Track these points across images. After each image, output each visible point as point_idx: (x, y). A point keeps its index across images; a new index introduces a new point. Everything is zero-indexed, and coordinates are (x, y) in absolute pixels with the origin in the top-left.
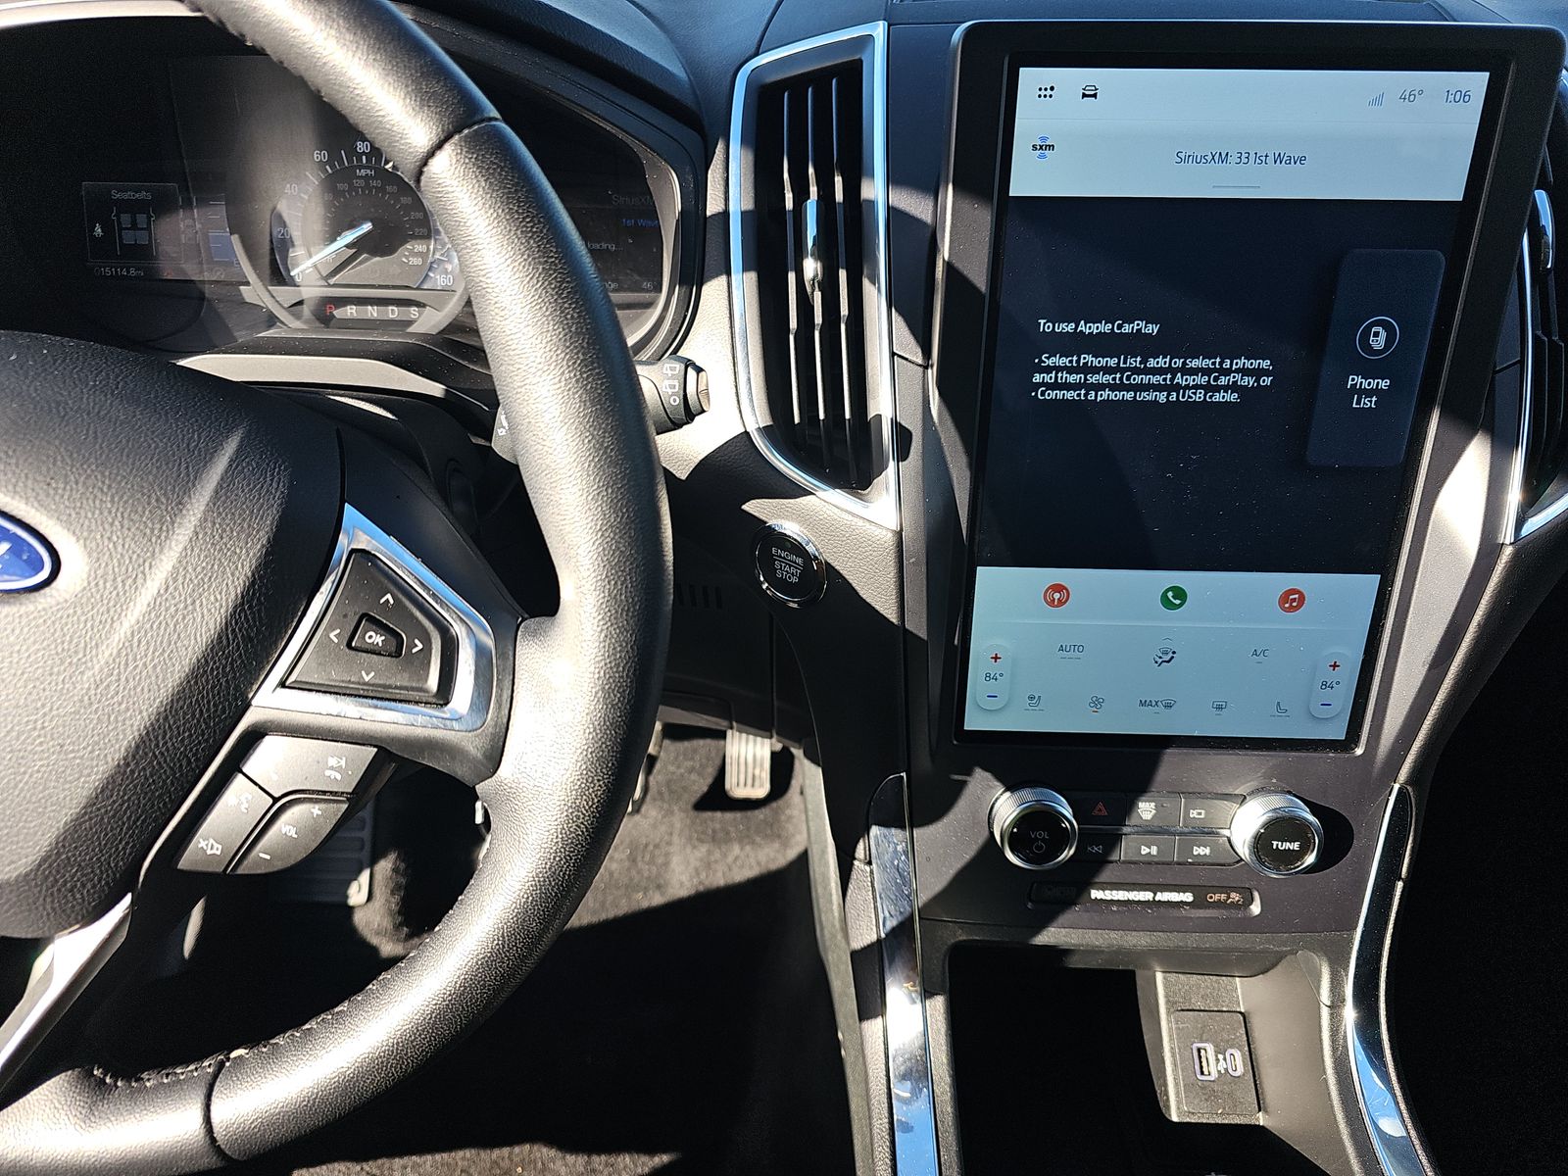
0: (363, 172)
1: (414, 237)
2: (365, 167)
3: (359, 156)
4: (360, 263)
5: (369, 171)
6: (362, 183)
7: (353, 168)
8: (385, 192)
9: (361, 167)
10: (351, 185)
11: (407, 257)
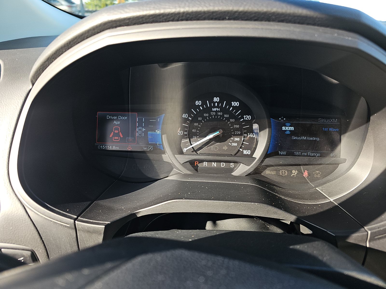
0: (215, 109)
1: (235, 135)
2: (217, 107)
3: (214, 103)
4: (211, 145)
5: (217, 109)
6: (214, 113)
7: (211, 107)
8: (224, 117)
9: (214, 107)
10: (210, 114)
11: (231, 143)
